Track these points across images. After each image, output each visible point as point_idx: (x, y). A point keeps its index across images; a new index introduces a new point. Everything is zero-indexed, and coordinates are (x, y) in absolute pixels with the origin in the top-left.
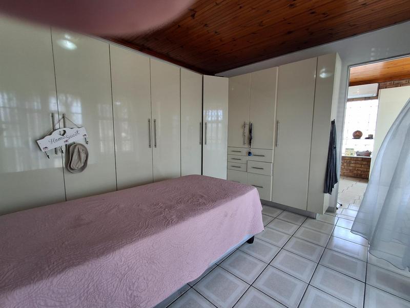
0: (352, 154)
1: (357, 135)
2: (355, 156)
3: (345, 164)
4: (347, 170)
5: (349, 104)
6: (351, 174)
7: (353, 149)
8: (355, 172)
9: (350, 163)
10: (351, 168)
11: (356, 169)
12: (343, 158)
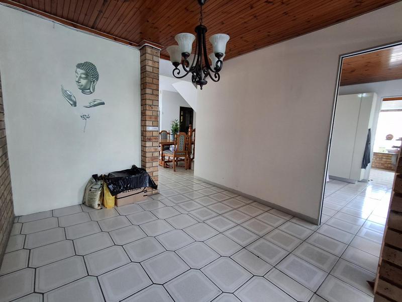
0: (384, 151)
1: (389, 138)
2: (387, 152)
3: (378, 159)
4: (379, 163)
5: (381, 114)
6: (382, 167)
7: (384, 148)
8: (386, 165)
9: (382, 158)
10: (382, 162)
11: (387, 163)
12: (375, 154)
